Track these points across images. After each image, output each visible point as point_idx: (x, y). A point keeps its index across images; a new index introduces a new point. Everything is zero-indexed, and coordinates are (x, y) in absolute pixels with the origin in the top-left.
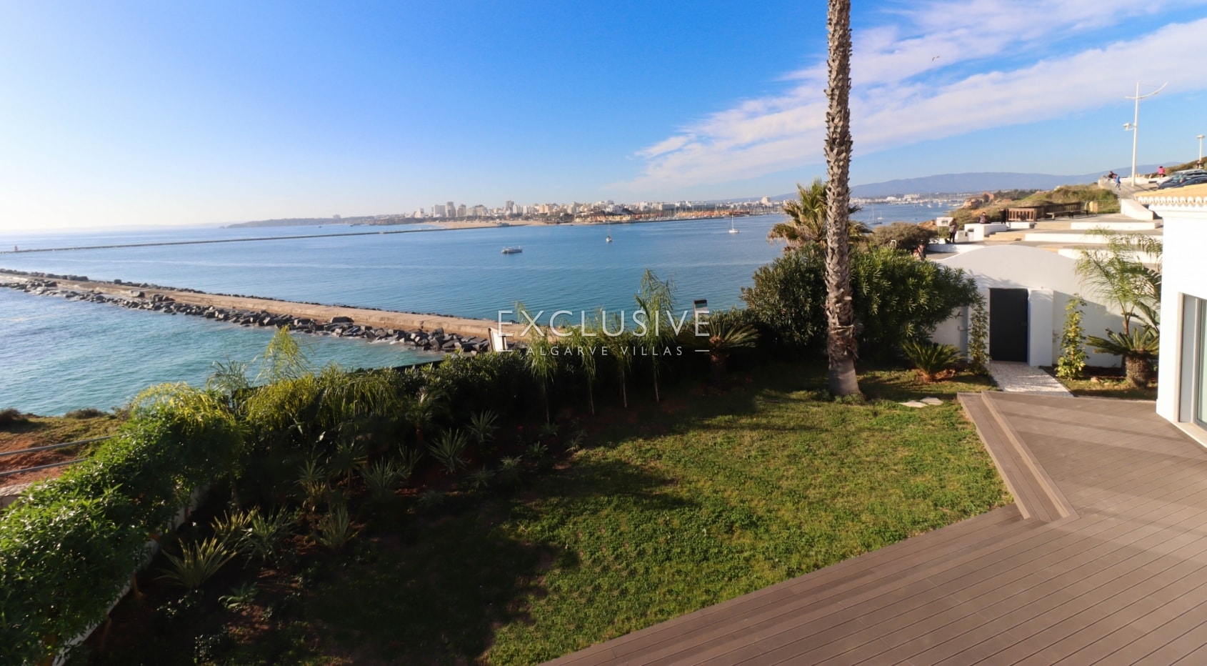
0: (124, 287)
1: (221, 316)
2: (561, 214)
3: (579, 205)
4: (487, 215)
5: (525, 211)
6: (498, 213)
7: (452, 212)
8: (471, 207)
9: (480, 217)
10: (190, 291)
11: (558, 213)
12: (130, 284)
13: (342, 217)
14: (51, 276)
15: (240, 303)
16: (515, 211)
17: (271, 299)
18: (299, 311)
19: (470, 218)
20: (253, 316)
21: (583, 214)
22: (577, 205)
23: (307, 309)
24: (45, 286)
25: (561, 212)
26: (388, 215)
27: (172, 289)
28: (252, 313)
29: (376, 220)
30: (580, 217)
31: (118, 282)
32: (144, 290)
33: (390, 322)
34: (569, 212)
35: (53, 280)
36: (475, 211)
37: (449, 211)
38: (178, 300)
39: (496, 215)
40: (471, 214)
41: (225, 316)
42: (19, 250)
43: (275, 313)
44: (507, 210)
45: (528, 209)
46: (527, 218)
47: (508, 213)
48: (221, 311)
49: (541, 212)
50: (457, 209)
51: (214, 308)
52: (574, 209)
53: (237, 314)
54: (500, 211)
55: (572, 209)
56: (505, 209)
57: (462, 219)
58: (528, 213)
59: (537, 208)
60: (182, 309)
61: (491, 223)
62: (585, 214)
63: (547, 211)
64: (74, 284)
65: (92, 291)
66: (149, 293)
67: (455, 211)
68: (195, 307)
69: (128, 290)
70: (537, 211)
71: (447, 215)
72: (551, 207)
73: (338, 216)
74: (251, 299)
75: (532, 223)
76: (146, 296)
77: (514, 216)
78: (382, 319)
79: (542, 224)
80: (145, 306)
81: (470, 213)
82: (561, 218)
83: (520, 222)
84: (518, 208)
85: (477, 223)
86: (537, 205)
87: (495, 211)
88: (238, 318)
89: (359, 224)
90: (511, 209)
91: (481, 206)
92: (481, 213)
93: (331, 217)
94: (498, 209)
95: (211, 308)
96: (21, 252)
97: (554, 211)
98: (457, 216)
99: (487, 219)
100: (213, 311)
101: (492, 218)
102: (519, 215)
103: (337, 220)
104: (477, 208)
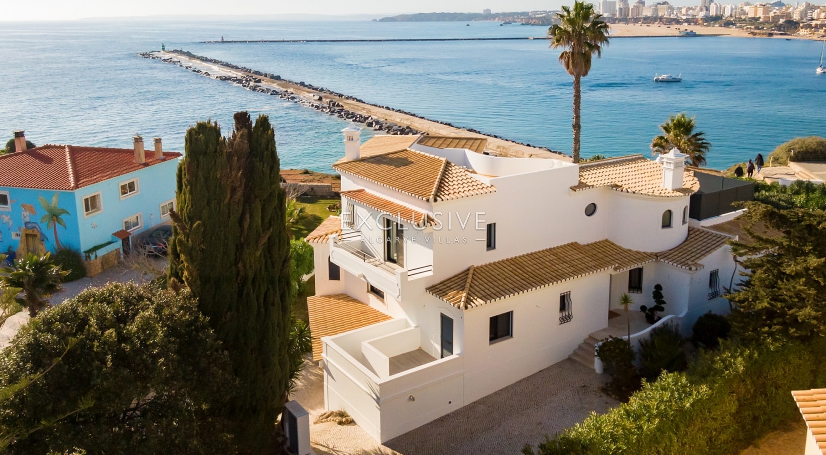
0: (306, 89)
1: (377, 127)
2: (781, 21)
3: (812, 8)
4: (672, 16)
5: (727, 13)
6: (688, 15)
7: (625, 10)
8: (652, 4)
9: (661, 19)
10: (354, 99)
11: (776, 18)
12: (310, 86)
13: (493, 12)
14: (257, 73)
15: (391, 116)
16: (713, 12)
17: (414, 115)
18: (434, 130)
19: (647, 20)
20: (400, 130)
21: (814, 23)
22: (811, 8)
23: (440, 129)
24: (254, 82)
25: (782, 17)
26: (545, 12)
27: (341, 96)
28: (400, 127)
29: (530, 18)
30: (809, 26)
31: (302, 84)
32: (322, 94)
33: (504, 151)
34: (796, 17)
35: (259, 77)
36: (656, 10)
37: (621, 9)
38: (346, 107)
39: (684, 18)
40: (649, 15)
41: (380, 127)
42: (225, 40)
43: (416, 129)
44: (701, 10)
45: (732, 9)
46: (728, 24)
47: (702, 14)
48: (377, 123)
49: (751, 15)
50: (631, 7)
51: (372, 119)
52: (804, 14)
53: (388, 127)
54: (690, 12)
55: (801, 12)
56: (698, 9)
57: (636, 20)
58: (731, 16)
59: (746, 8)
60: (349, 116)
61: (673, 30)
62: (819, 22)
63: (760, 14)
64: (274, 83)
65: (287, 91)
66: (326, 97)
67: (629, 9)
68: (358, 116)
69: (310, 92)
70: (745, 13)
71: (618, 13)
72: (766, 8)
73: (488, 10)
74: (398, 113)
75: (733, 31)
76: (324, 100)
77: (710, 20)
78: (498, 147)
79: (745, 34)
80: (324, 110)
81: (647, 12)
82: (779, 27)
83: (716, 29)
84: (719, 8)
85: (656, 29)
86: (747, 4)
87: (684, 11)
88: (389, 130)
89: (509, 23)
90: (707, 9)
91: (664, 3)
92: (663, 12)
93: (482, 12)
94: (689, 9)
95: (370, 118)
96: (226, 42)
97: (771, 14)
98: (630, 16)
99: (670, 22)
100: (371, 121)
101: (678, 22)
102: (717, 19)
103: (488, 16)
104: (659, 6)
